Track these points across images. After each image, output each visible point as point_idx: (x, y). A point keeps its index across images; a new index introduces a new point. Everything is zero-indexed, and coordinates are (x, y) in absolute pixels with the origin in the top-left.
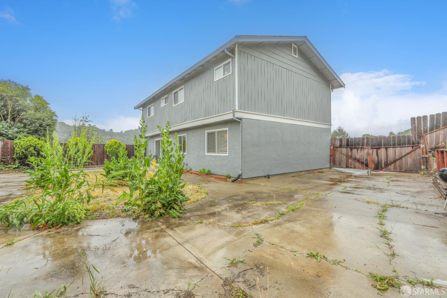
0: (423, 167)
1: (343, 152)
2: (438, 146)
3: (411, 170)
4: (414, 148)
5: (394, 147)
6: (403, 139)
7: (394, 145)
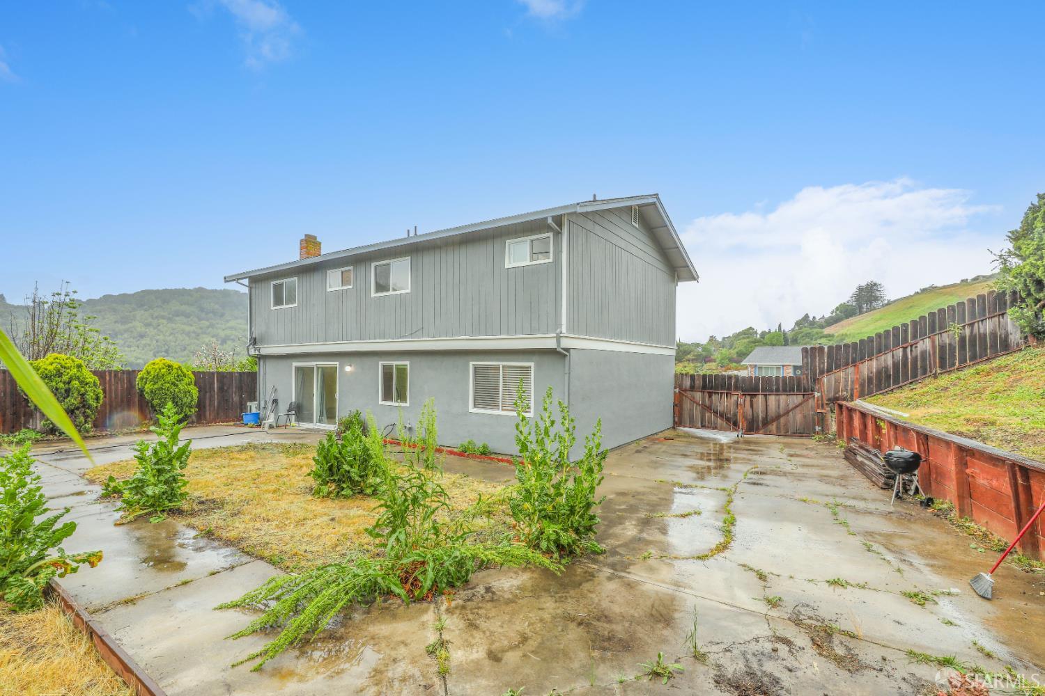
0: (818, 428)
1: (695, 400)
2: (837, 395)
3: (800, 433)
4: (806, 396)
5: (778, 395)
6: (790, 382)
7: (777, 390)
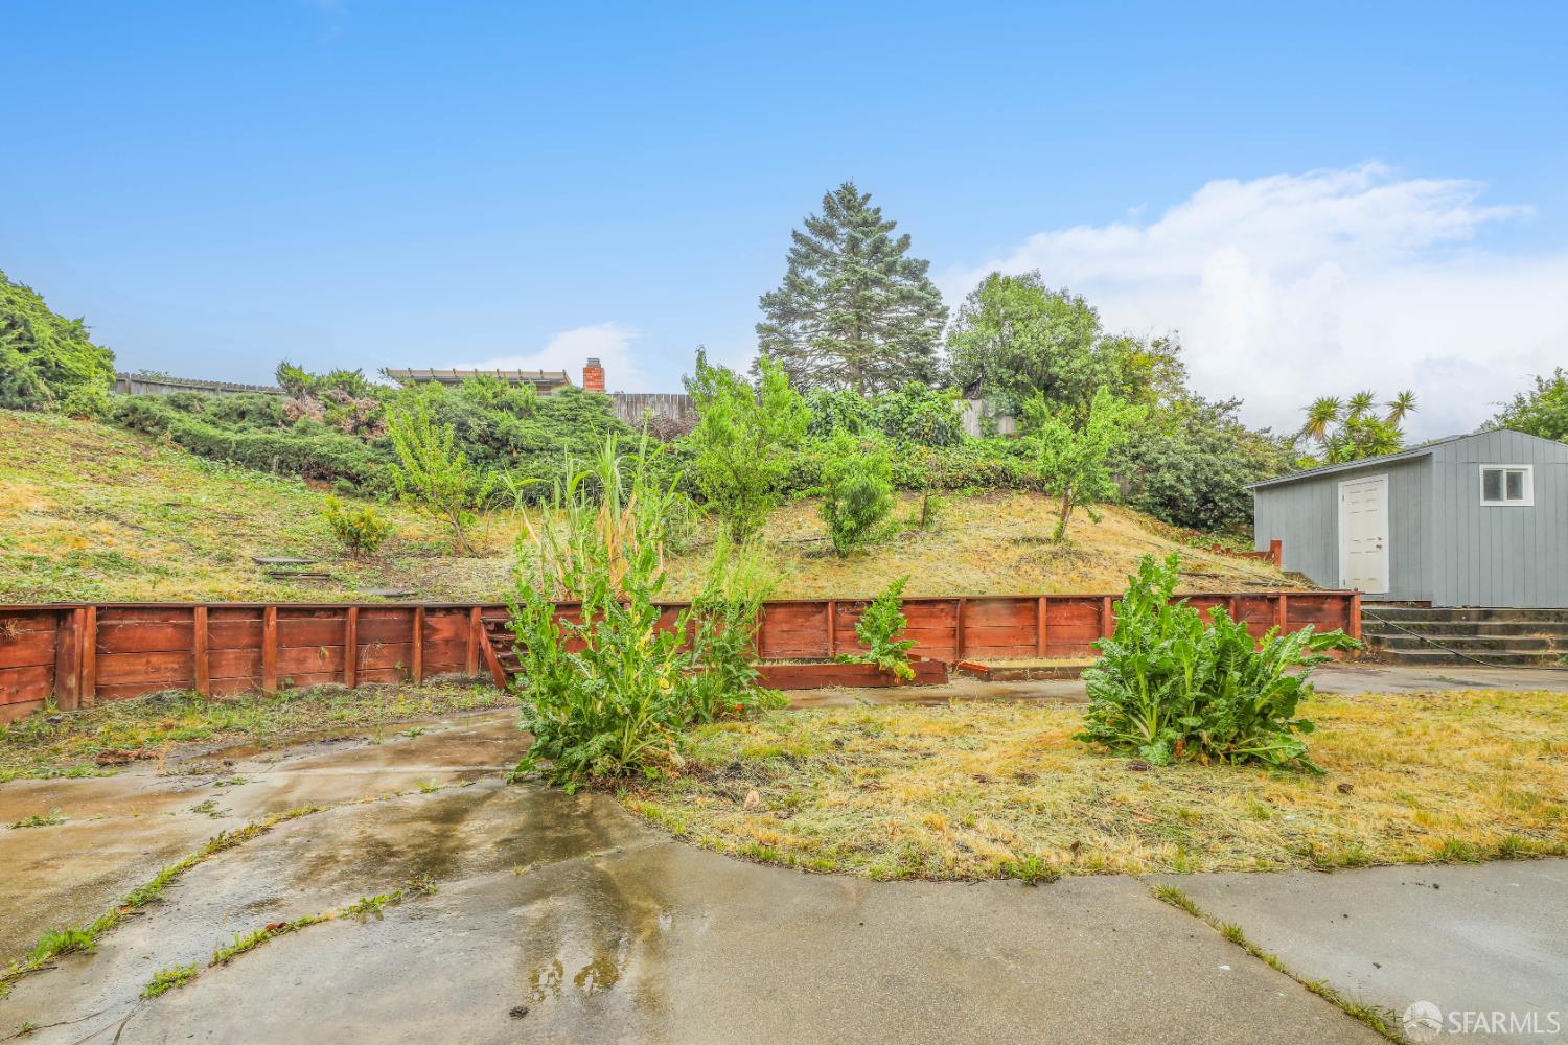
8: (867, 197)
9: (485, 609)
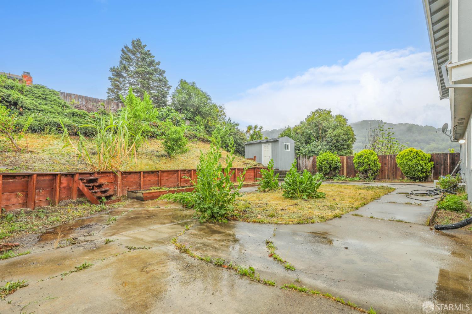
8: (145, 46)
9: (80, 174)
